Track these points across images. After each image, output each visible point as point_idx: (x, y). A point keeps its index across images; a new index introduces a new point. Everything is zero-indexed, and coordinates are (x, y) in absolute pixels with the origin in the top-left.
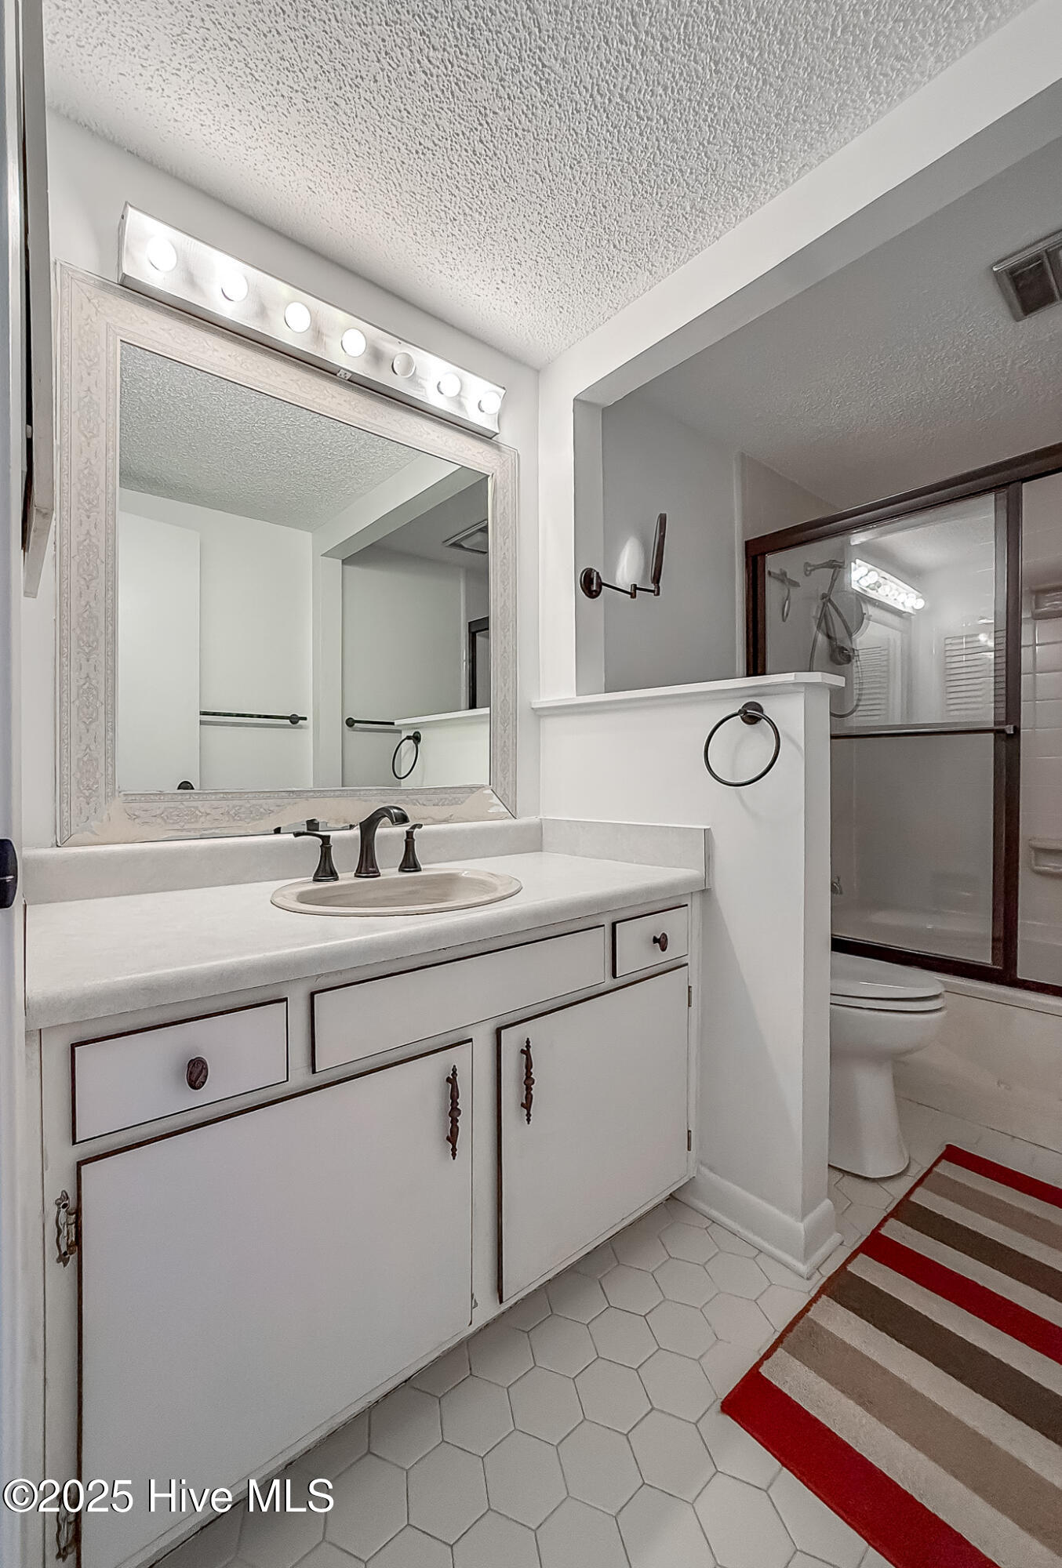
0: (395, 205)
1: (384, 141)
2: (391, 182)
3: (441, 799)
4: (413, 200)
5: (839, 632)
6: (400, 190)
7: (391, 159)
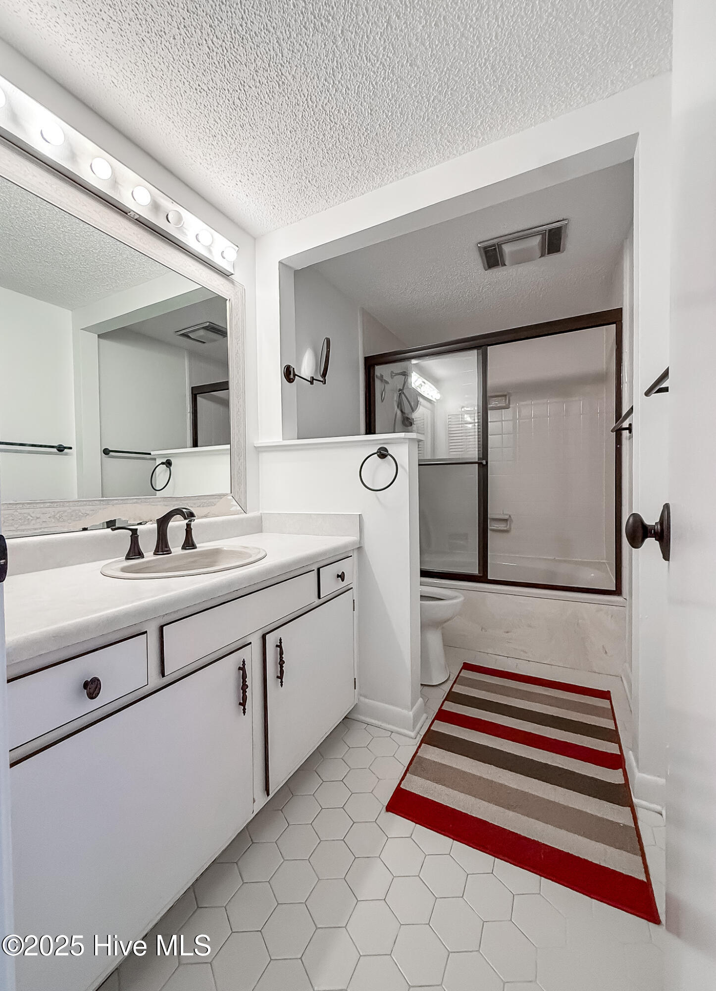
0: (176, 114)
1: (174, 74)
2: (175, 100)
3: (203, 503)
4: (189, 116)
5: (407, 409)
6: (181, 107)
7: (177, 86)
